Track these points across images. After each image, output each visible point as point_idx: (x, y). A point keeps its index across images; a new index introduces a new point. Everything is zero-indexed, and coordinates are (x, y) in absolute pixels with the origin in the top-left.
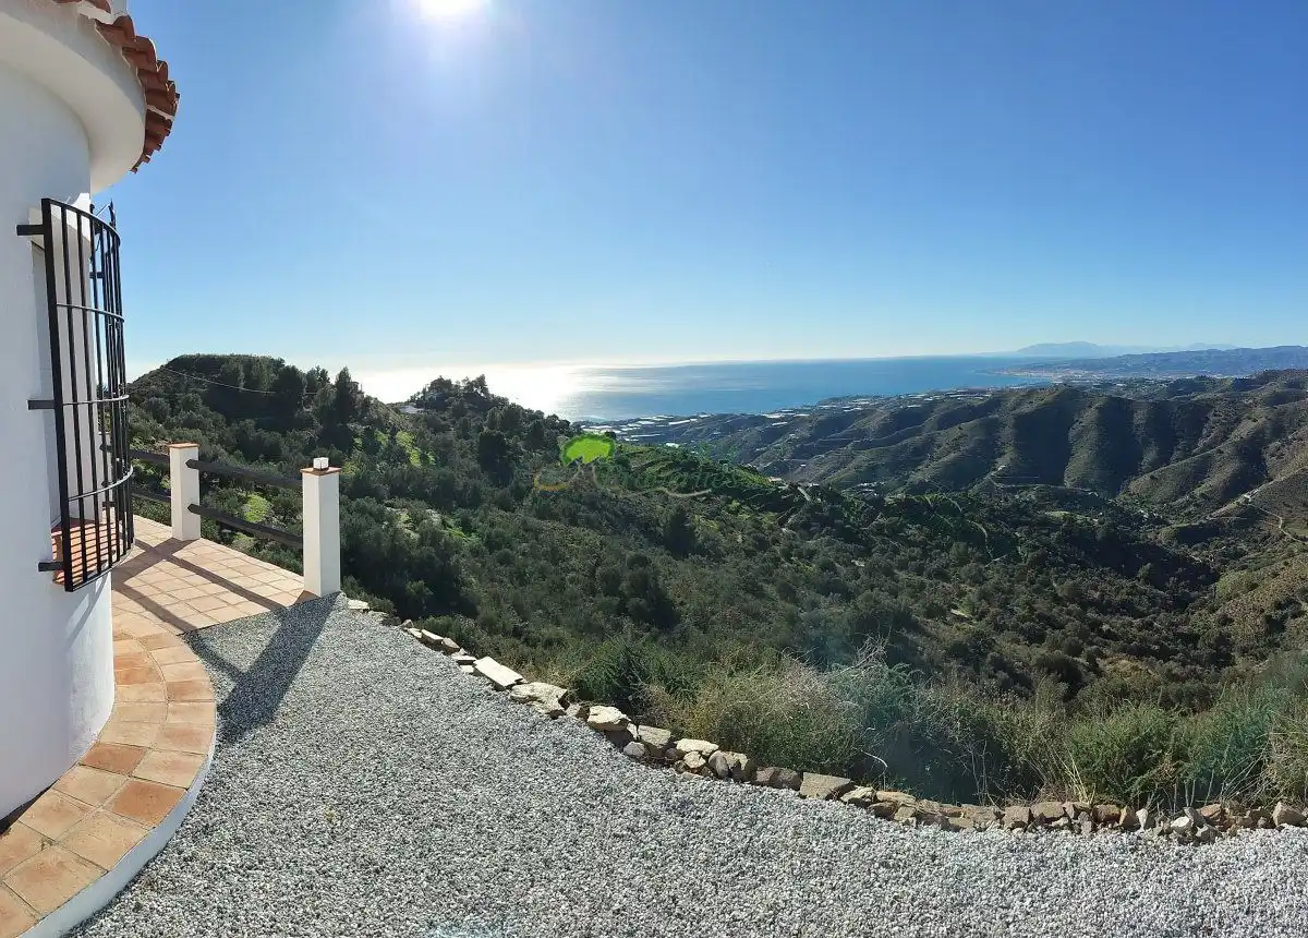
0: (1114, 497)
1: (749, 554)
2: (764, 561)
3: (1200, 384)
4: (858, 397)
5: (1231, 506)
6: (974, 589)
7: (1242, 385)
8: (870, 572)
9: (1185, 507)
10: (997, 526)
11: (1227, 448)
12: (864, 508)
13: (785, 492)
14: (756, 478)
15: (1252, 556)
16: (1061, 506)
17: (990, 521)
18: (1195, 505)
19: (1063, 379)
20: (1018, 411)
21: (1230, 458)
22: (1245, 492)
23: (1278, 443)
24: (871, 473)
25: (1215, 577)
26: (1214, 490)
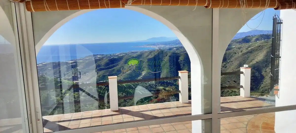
14: (70, 82)
16: (162, 85)
19: (158, 48)
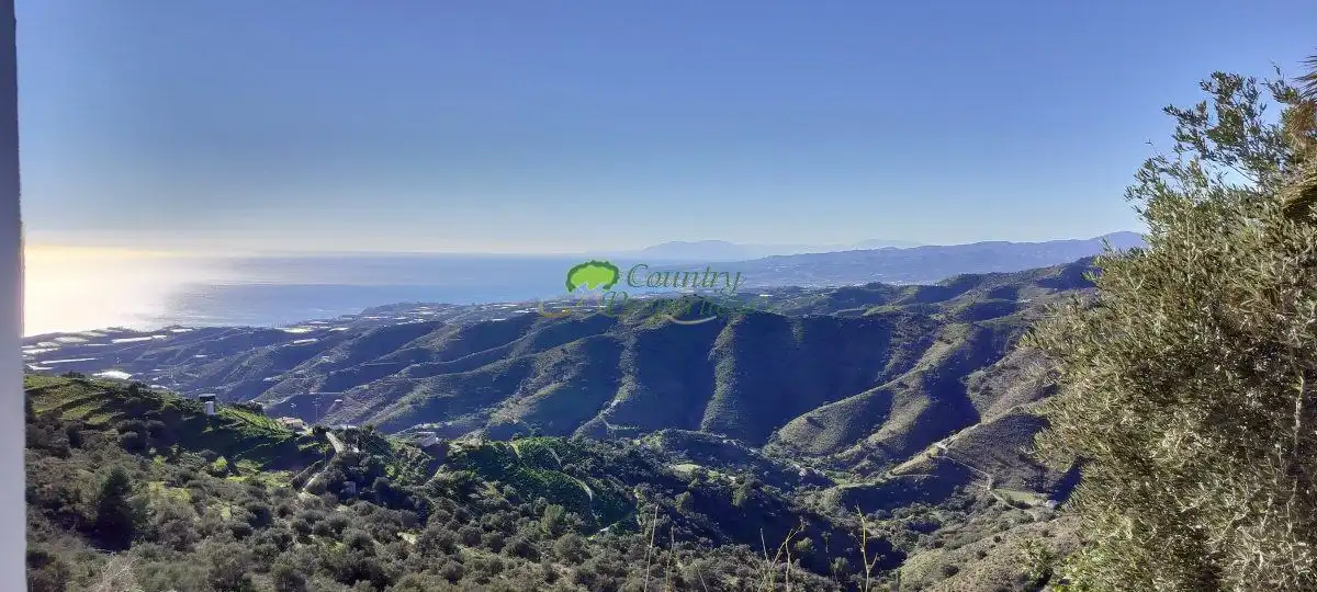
0: (760, 446)
1: (240, 534)
2: (261, 542)
3: (874, 293)
4: (421, 305)
5: (919, 459)
6: (569, 570)
7: (930, 294)
8: (424, 547)
9: (856, 462)
10: (607, 484)
11: (911, 378)
12: (419, 459)
13: (306, 440)
14: (258, 420)
15: (950, 528)
16: (692, 458)
17: (598, 476)
18: (869, 458)
20: (640, 328)
21: (915, 394)
22: (936, 441)
23: (981, 373)
24: (434, 410)
25: (898, 559)
26: (895, 435)
